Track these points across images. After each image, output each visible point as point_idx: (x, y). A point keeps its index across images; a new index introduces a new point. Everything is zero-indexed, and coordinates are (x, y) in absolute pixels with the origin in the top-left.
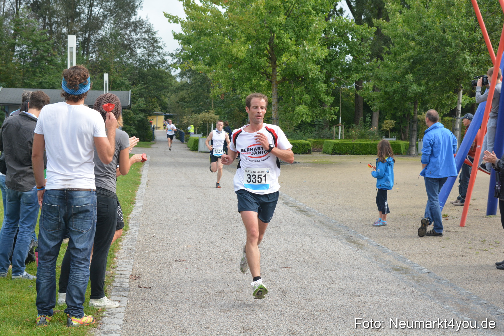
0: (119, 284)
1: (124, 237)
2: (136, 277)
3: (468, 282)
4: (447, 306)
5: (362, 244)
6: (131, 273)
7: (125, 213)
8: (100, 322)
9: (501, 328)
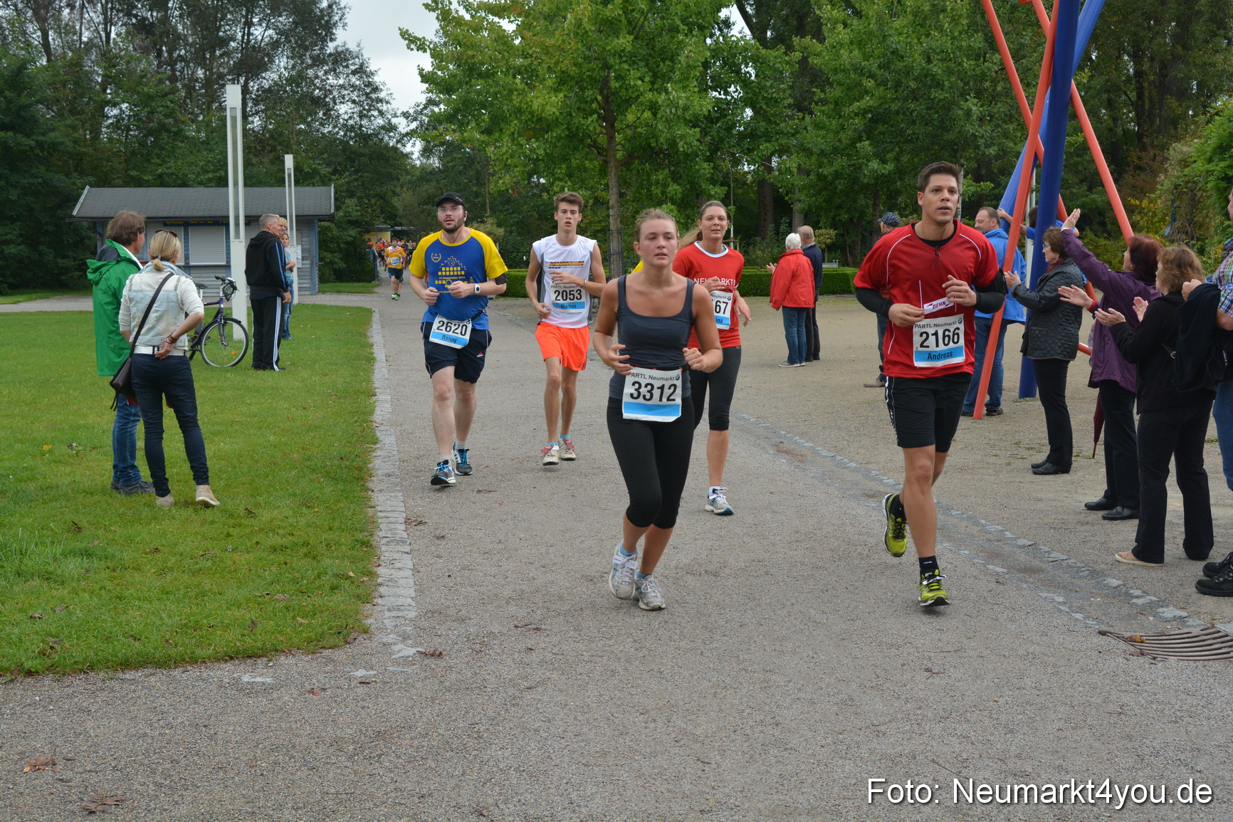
0: (389, 532)
1: (375, 454)
2: (414, 522)
3: (997, 512)
4: (967, 552)
5: (802, 456)
6: (404, 515)
7: (364, 413)
8: (376, 594)
9: (1059, 583)
